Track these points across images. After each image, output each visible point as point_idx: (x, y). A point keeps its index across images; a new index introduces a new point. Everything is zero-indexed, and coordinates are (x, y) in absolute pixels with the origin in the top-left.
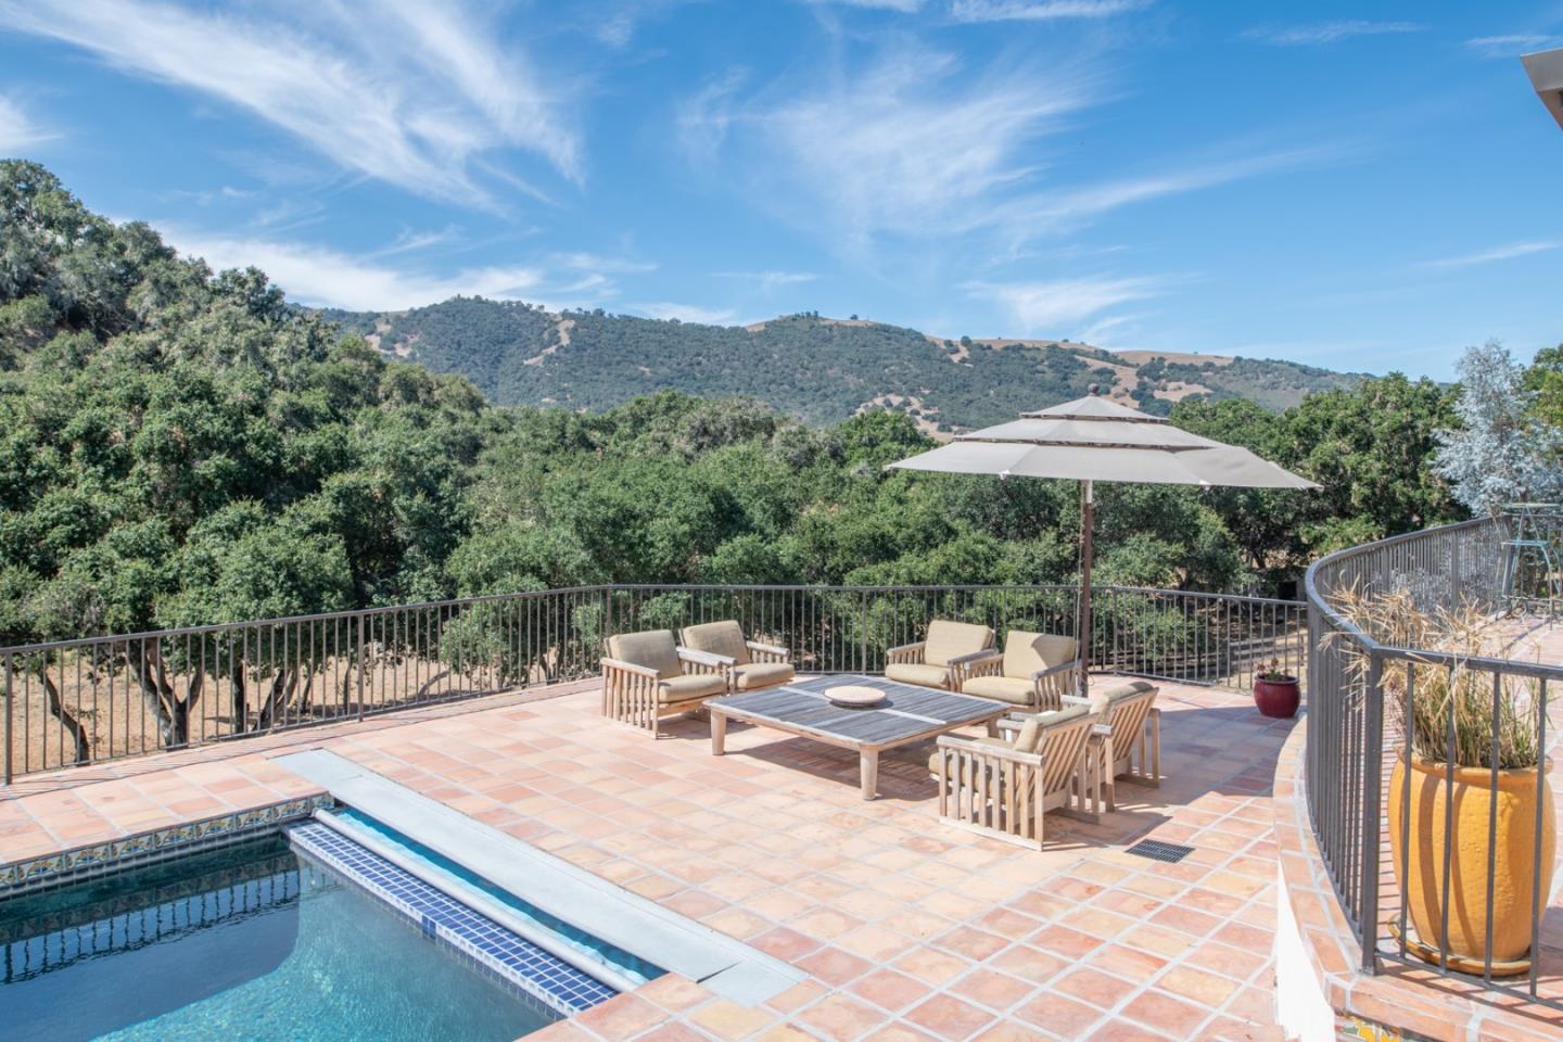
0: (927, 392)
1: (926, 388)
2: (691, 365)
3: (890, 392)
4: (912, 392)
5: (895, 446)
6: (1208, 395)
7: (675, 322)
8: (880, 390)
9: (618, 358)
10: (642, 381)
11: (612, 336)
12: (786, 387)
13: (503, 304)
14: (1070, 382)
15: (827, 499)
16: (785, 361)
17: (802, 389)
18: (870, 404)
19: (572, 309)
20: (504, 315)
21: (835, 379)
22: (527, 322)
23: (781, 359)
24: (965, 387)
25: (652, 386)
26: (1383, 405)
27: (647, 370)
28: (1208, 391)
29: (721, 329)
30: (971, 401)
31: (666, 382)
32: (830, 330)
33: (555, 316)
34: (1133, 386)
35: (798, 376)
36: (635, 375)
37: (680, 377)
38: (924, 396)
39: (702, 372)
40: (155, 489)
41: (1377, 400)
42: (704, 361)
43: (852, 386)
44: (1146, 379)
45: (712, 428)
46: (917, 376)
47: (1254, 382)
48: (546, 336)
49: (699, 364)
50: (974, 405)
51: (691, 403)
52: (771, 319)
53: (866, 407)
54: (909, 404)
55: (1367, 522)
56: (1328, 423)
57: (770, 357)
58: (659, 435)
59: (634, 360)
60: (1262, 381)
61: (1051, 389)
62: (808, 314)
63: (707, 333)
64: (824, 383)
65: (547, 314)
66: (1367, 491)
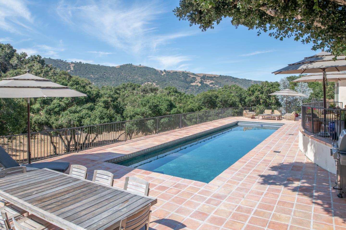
0: (157, 82)
1: (156, 81)
2: (103, 75)
3: (149, 82)
4: (153, 82)
6: (215, 83)
7: (99, 65)
8: (146, 81)
9: (85, 73)
10: (91, 79)
11: (84, 68)
12: (125, 80)
13: (56, 60)
14: (187, 80)
16: (125, 74)
17: (129, 81)
18: (144, 84)
19: (74, 62)
20: (56, 63)
21: (136, 79)
22: (62, 64)
23: (124, 74)
24: (165, 81)
25: (94, 80)
26: (265, 86)
27: (92, 76)
28: (215, 82)
29: (110, 67)
30: (166, 84)
31: (97, 79)
32: (135, 68)
33: (69, 63)
34: (200, 81)
35: (128, 78)
36: (89, 77)
37: (100, 78)
38: (156, 83)
39: (106, 77)
40: (70, 101)
41: (264, 86)
42: (106, 74)
43: (140, 80)
44: (202, 79)
45: (145, 90)
46: (154, 78)
47: (224, 80)
48: (67, 68)
49: (105, 75)
52: (121, 65)
54: (153, 84)
56: (256, 89)
57: (122, 73)
59: (89, 73)
60: (225, 80)
61: (183, 81)
62: (130, 64)
63: (106, 68)
64: (134, 79)
65: (67, 62)
66: (263, 101)
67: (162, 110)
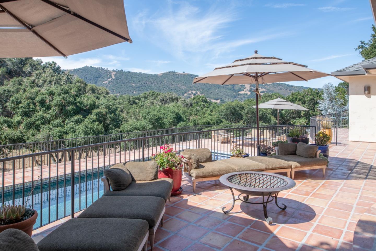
0: (201, 90)
1: (201, 89)
2: (145, 83)
3: (192, 90)
4: (198, 90)
5: (202, 103)
6: (266, 91)
7: (140, 73)
8: (190, 90)
9: (126, 82)
10: (133, 87)
11: (125, 76)
12: (168, 89)
13: (97, 68)
14: (235, 88)
15: (195, 115)
16: (168, 83)
17: (172, 90)
18: (188, 93)
19: (115, 70)
20: (98, 71)
21: (180, 87)
22: (104, 73)
23: (166, 82)
24: (210, 89)
25: (135, 88)
26: (308, 95)
27: (134, 84)
28: (266, 90)
29: (152, 75)
30: (212, 92)
31: (138, 88)
32: (178, 75)
33: (111, 71)
34: (249, 89)
35: (171, 86)
36: (131, 86)
37: (142, 86)
38: (201, 91)
39: (147, 85)
41: (306, 94)
42: (148, 83)
43: (183, 89)
44: (252, 87)
45: (165, 99)
46: (199, 86)
47: (276, 88)
48: (108, 76)
49: (147, 83)
50: (212, 93)
51: (157, 94)
52: (164, 72)
53: (187, 94)
54: (197, 93)
55: (305, 119)
56: (296, 98)
57: (164, 82)
58: (151, 101)
59: (131, 82)
60: (278, 88)
61: (230, 90)
62: (173, 71)
63: (148, 76)
64: (177, 88)
65: (109, 71)
66: (304, 113)
67: (165, 124)
